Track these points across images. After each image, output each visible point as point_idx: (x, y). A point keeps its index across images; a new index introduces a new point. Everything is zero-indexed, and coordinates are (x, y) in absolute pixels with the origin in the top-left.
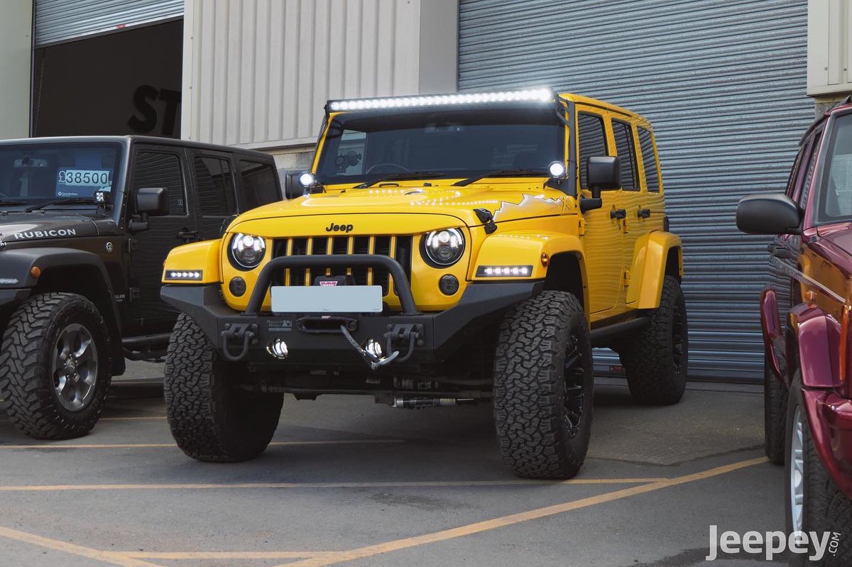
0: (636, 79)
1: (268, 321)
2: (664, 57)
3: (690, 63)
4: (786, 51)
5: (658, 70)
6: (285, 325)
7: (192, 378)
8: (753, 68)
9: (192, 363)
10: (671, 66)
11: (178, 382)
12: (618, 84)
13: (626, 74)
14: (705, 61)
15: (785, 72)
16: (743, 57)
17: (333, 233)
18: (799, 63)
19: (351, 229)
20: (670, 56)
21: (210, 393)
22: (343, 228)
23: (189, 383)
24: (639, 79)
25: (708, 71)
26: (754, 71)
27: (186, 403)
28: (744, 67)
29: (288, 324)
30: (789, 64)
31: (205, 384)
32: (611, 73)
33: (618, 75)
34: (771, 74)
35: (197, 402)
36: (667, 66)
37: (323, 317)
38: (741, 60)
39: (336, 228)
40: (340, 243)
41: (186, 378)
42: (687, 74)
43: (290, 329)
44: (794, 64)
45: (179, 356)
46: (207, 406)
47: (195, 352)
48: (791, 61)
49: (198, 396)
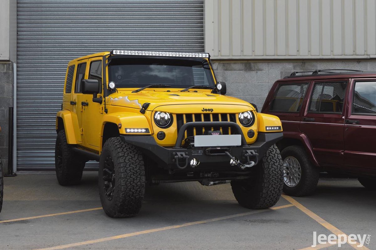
0: (114, 45)
1: (192, 151)
2: (127, 37)
3: (140, 41)
4: (181, 40)
5: (124, 42)
6: (199, 152)
7: (137, 178)
8: (168, 46)
9: (136, 171)
10: (130, 41)
11: (130, 181)
12: (105, 46)
13: (108, 42)
14: (146, 41)
15: (181, 48)
16: (163, 40)
17: (205, 112)
18: (187, 46)
19: (213, 111)
20: (130, 37)
21: (145, 185)
22: (209, 110)
23: (135, 181)
24: (115, 45)
25: (147, 44)
26: (168, 47)
27: (133, 191)
28: (163, 45)
29: (201, 152)
30: (183, 45)
31: (143, 181)
32: (101, 41)
33: (105, 42)
34: (175, 48)
35: (139, 190)
36: (128, 41)
37: (218, 148)
38: (162, 42)
39: (206, 110)
40: (207, 117)
41: (134, 179)
42: (138, 45)
43: (202, 154)
44: (185, 45)
45: (129, 169)
46: (143, 191)
47: (136, 166)
48: (184, 44)
49: (140, 187)
